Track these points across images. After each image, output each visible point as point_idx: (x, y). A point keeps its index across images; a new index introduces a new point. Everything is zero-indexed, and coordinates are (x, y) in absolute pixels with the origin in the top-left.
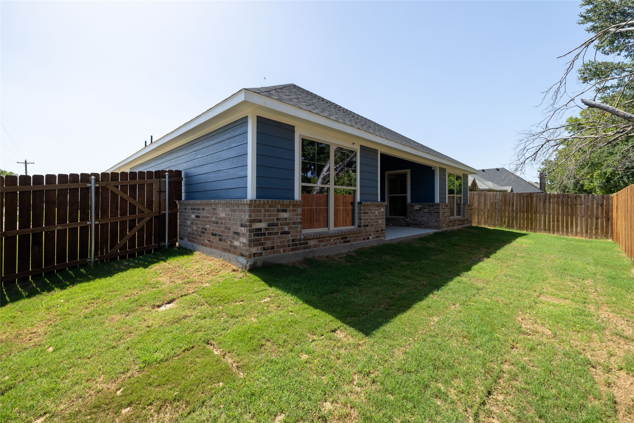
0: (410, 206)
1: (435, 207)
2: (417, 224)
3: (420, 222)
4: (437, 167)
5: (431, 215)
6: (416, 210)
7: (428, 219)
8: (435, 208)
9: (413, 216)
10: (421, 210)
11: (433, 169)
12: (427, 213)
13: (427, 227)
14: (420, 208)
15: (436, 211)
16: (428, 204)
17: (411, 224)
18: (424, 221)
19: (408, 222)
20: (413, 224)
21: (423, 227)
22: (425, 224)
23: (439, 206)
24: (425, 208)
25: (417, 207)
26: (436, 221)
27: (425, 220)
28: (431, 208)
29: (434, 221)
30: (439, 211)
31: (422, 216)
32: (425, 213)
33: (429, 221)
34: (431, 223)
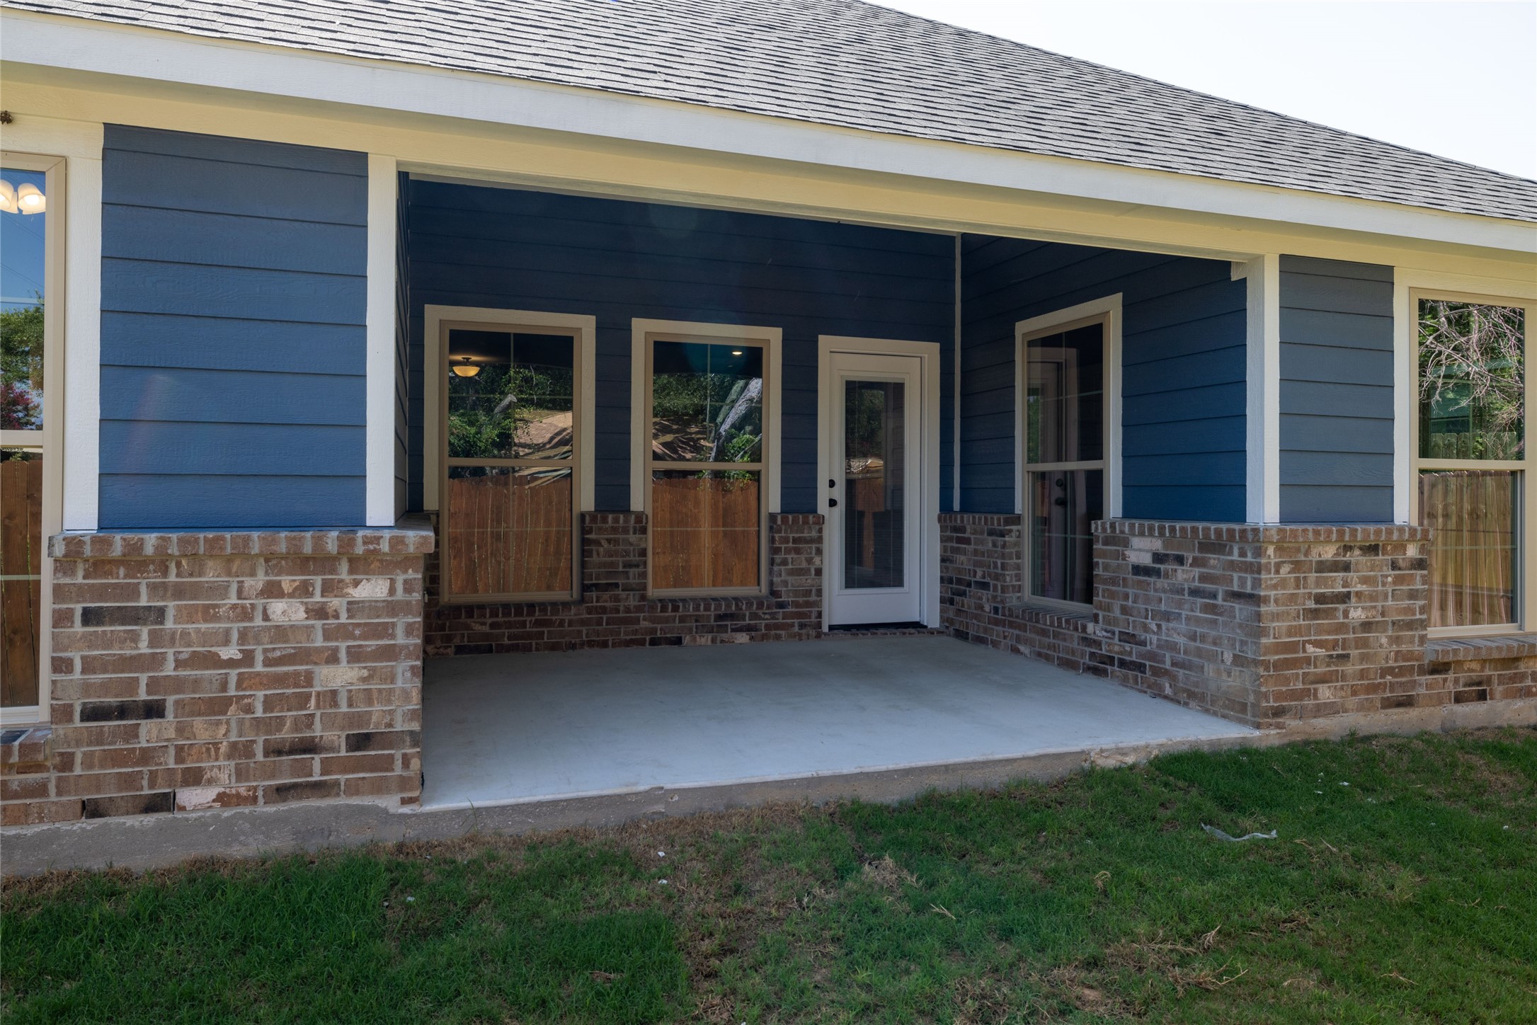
0: (1106, 543)
1: (1235, 556)
2: (1140, 667)
3: (1152, 656)
4: (1258, 260)
5: (1212, 609)
6: (1138, 570)
7: (1193, 637)
8: (1232, 565)
9: (1124, 610)
10: (1157, 573)
11: (1235, 276)
12: (1194, 592)
13: (1192, 695)
14: (1158, 558)
15: (1242, 582)
16: (1195, 530)
17: (1111, 660)
18: (1173, 647)
19: (1097, 644)
20: (1122, 664)
21: (1168, 691)
22: (1181, 673)
23: (1259, 552)
24: (1180, 560)
25: (1141, 550)
26: (1238, 660)
27: (1181, 641)
28: (1214, 559)
29: (1228, 657)
30: (1257, 583)
31: (1167, 616)
32: (1180, 591)
33: (1199, 653)
34: (1210, 670)
